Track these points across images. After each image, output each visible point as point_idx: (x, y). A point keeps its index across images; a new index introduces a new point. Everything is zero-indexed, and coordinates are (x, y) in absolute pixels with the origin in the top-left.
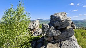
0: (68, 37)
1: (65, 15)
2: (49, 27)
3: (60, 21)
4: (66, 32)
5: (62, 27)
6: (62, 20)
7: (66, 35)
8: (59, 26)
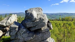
0: (44, 40)
1: (41, 11)
2: (17, 29)
3: (33, 20)
4: (41, 33)
5: (36, 29)
6: (36, 19)
7: (41, 38)
8: (32, 27)
